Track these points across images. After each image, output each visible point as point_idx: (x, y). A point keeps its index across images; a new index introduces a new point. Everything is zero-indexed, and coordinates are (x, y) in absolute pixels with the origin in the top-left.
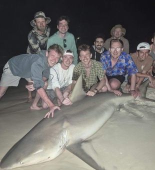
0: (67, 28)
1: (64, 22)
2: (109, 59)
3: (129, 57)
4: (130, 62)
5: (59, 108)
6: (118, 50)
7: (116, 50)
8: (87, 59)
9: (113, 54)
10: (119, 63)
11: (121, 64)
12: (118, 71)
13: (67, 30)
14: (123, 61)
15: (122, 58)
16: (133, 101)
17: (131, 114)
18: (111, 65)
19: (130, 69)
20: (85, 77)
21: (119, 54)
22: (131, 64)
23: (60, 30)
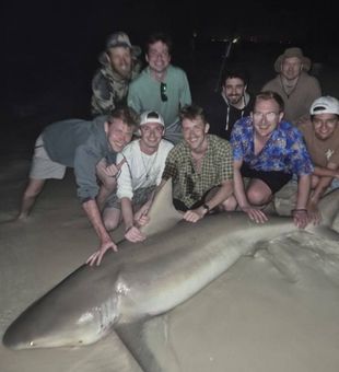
0: (166, 59)
1: (159, 47)
2: (249, 136)
3: (296, 137)
4: (298, 146)
5: (115, 248)
6: (271, 118)
7: (264, 118)
8: (197, 137)
9: (257, 127)
10: (271, 147)
11: (276, 150)
12: (270, 163)
13: (166, 63)
14: (282, 143)
15: (280, 135)
16: (296, 234)
17: (274, 270)
18: (253, 149)
19: (296, 161)
20: (193, 172)
21: (272, 128)
22: (300, 151)
23: (152, 64)
